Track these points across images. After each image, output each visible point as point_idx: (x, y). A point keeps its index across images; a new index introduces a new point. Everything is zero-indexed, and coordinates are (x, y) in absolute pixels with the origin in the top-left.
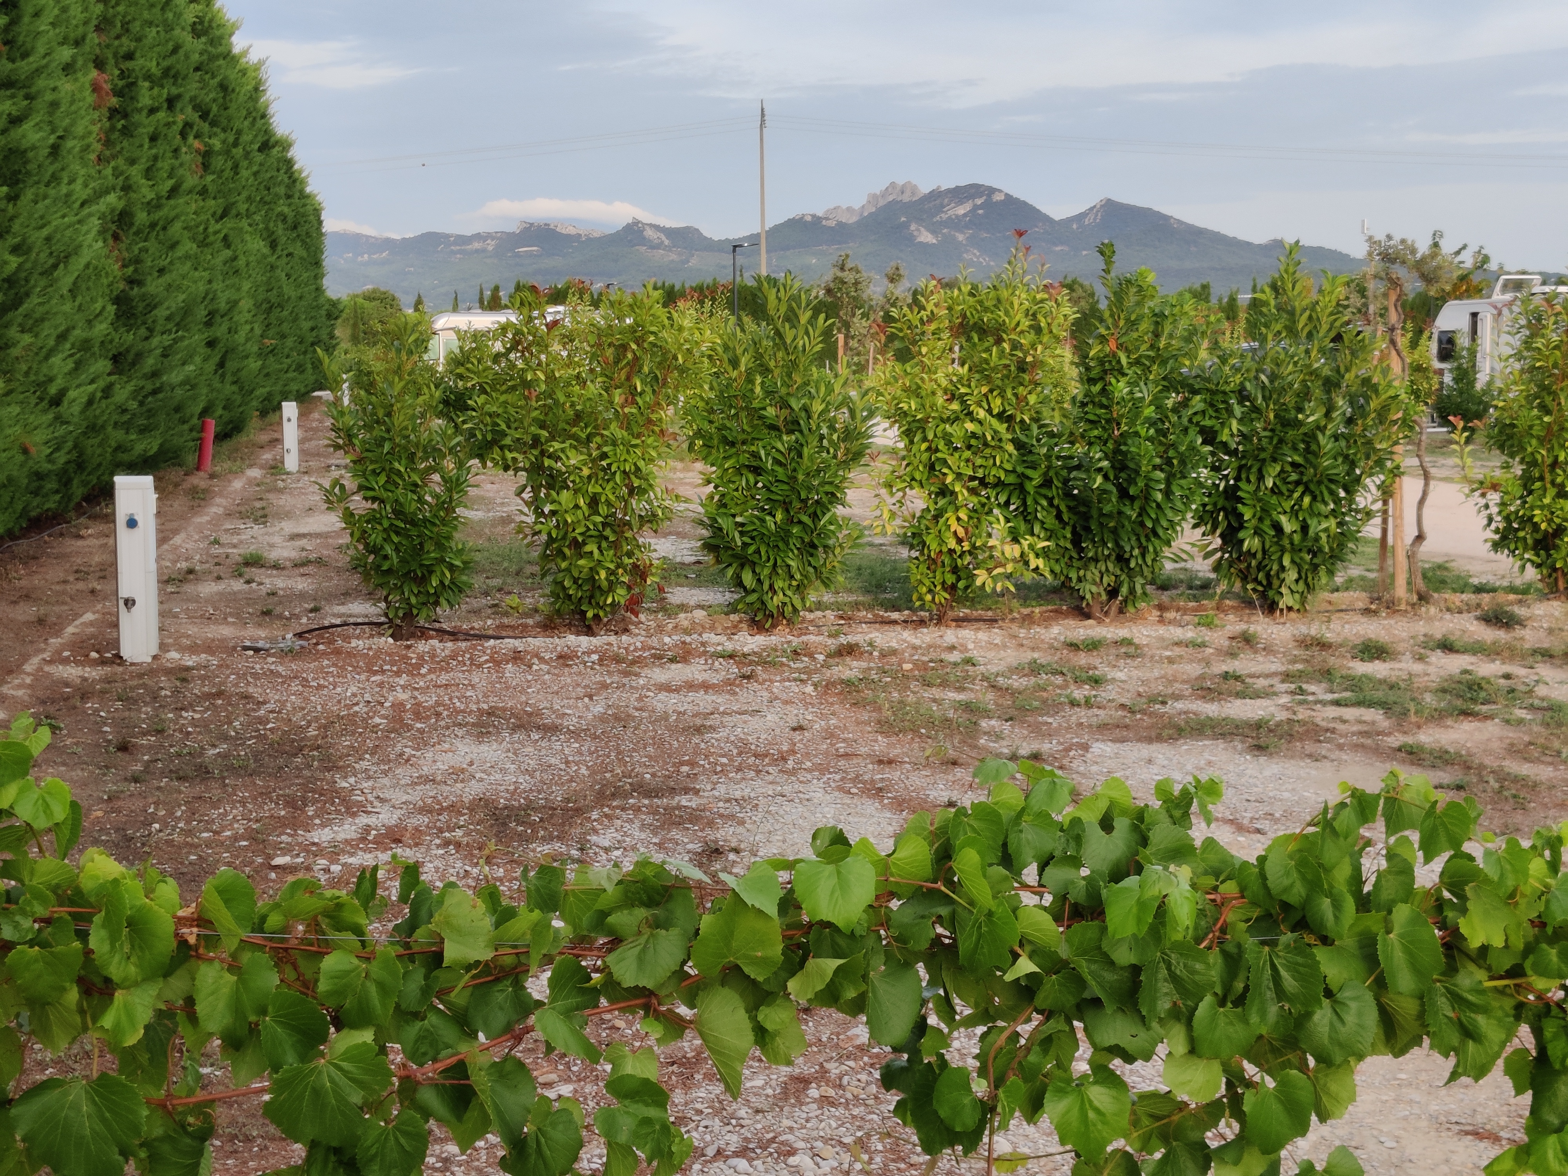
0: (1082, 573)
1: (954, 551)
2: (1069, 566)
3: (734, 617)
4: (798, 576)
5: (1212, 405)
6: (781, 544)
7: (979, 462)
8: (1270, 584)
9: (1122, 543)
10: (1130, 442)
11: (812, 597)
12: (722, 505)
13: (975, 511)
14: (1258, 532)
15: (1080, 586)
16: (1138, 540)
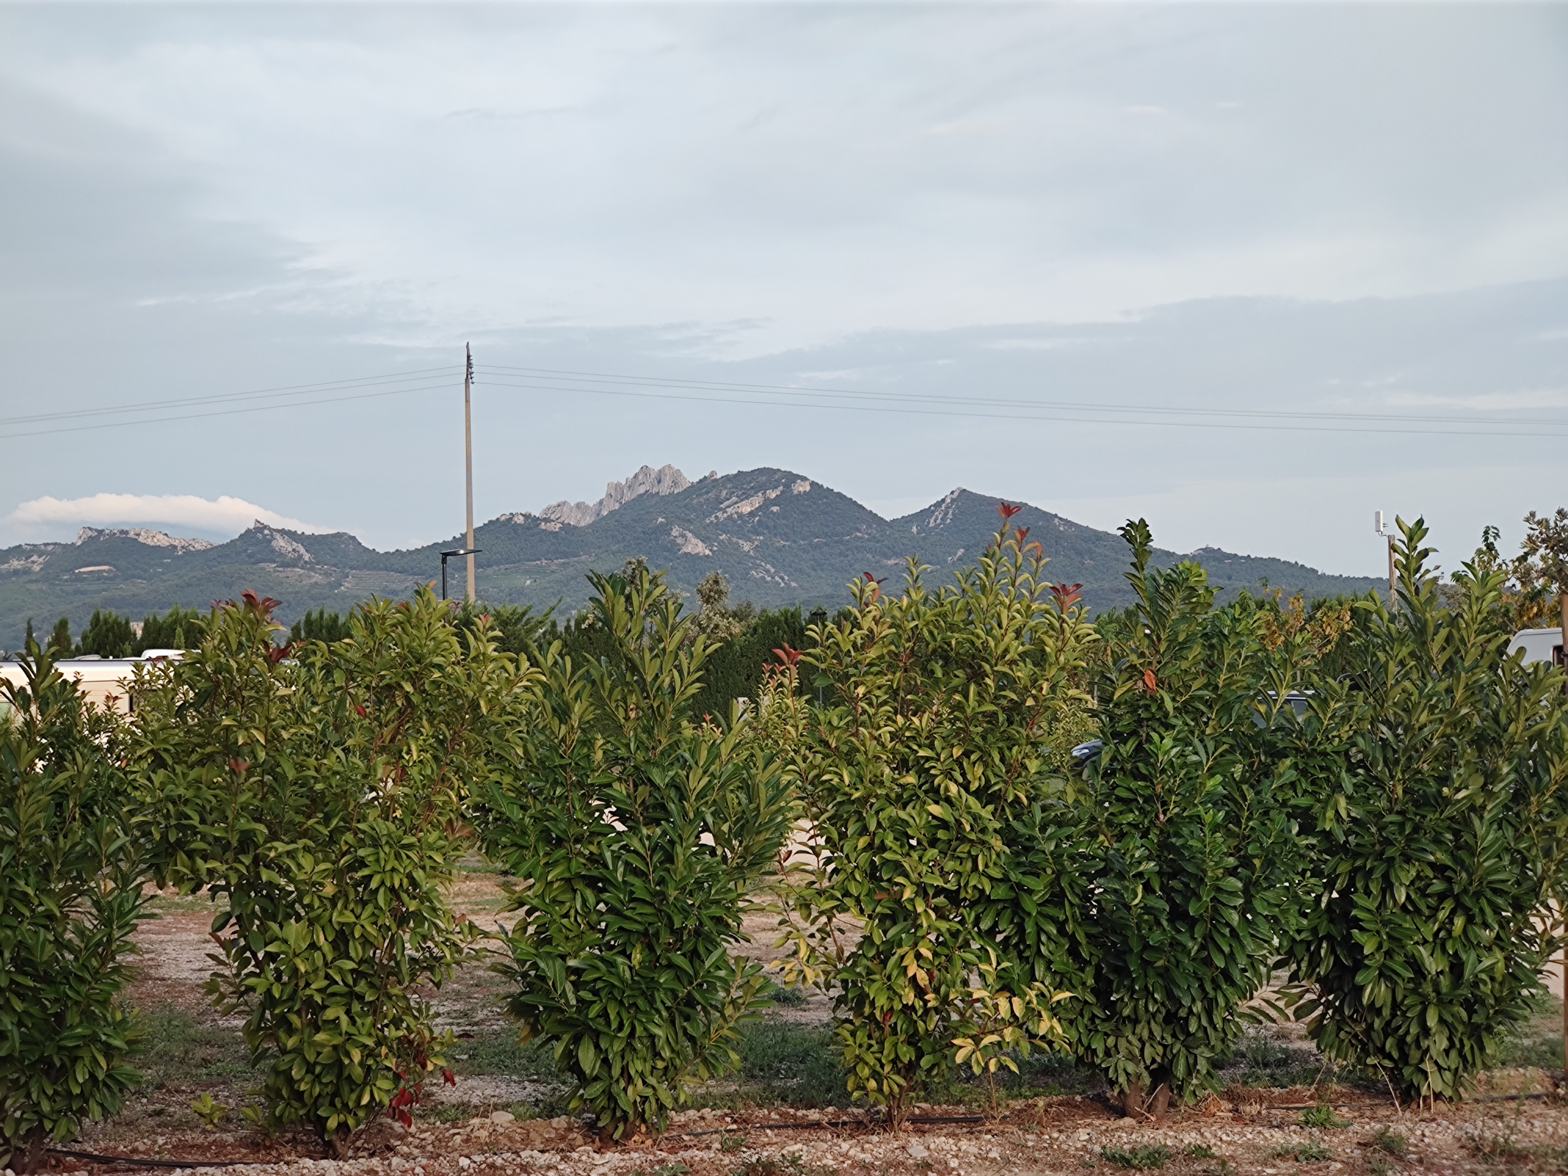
0: (1111, 1041)
1: (913, 1008)
2: (1092, 1030)
3: (560, 1122)
4: (667, 1053)
5: (1304, 773)
6: (640, 1002)
7: (950, 865)
8: (1404, 1057)
9: (1178, 993)
10: (1185, 831)
11: (689, 1087)
12: (543, 940)
13: (944, 944)
14: (1385, 974)
15: (1111, 1062)
16: (1202, 987)
